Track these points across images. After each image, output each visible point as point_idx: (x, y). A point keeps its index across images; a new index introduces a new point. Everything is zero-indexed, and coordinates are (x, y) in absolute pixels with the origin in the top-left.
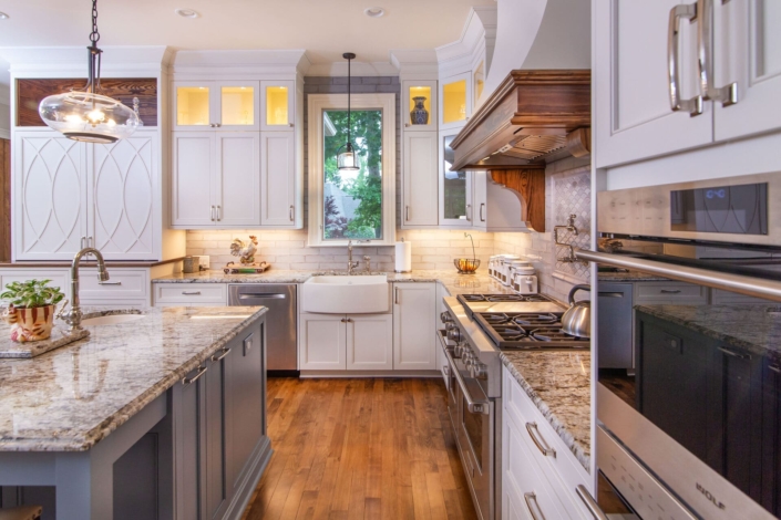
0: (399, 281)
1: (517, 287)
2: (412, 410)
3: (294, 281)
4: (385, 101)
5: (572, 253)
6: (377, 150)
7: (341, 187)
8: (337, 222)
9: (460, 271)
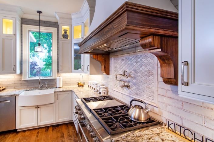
0: (58, 92)
1: (100, 93)
2: (63, 140)
3: (14, 95)
4: (53, 30)
5: (124, 84)
6: (50, 48)
7: (40, 58)
8: (38, 68)
9: (79, 86)
